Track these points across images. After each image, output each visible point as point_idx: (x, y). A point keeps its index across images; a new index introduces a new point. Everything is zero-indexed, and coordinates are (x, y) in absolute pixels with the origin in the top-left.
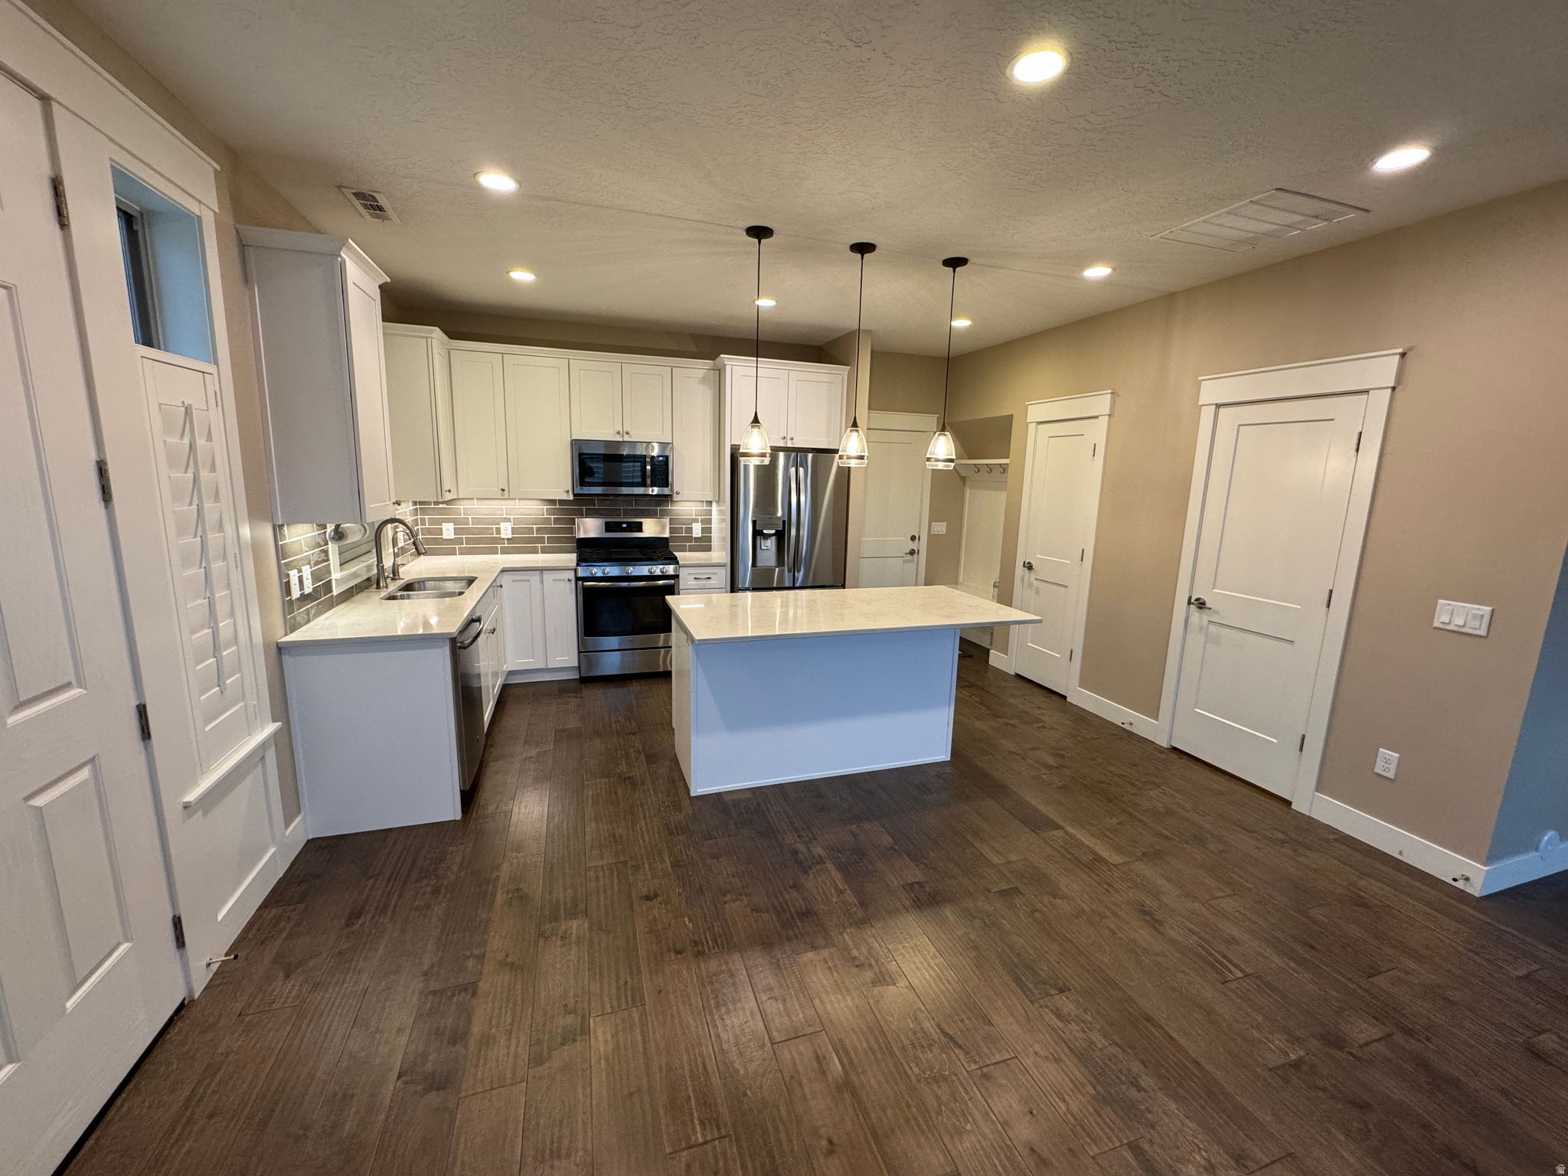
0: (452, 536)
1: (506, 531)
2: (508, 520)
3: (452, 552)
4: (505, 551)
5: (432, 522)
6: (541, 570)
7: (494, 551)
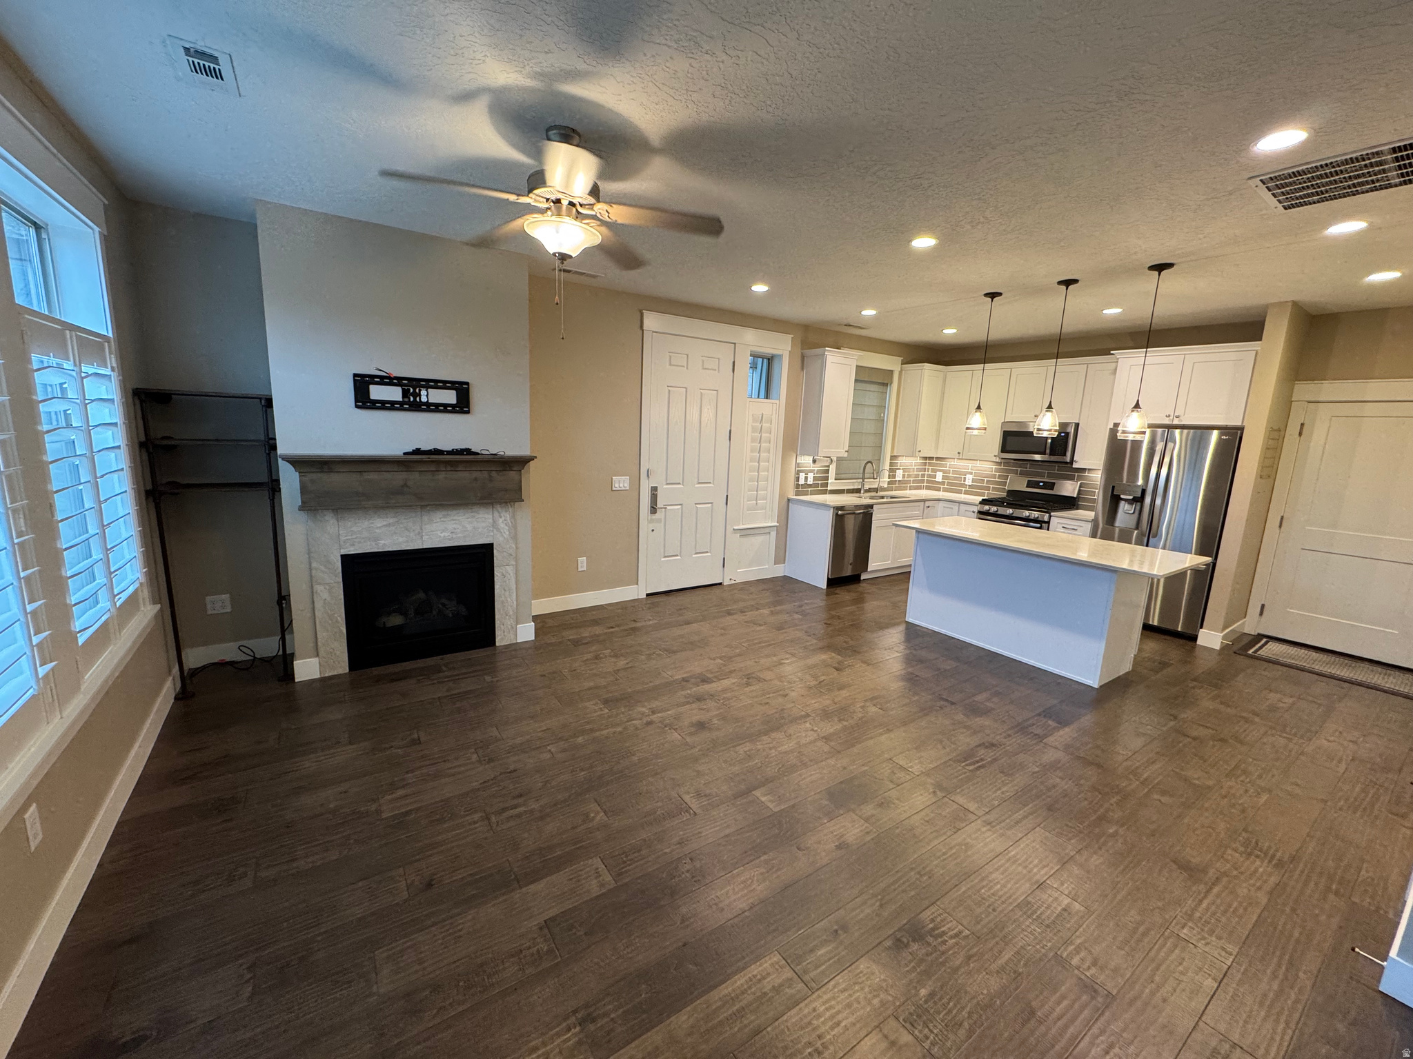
0: (940, 480)
1: (969, 481)
2: (971, 473)
3: (938, 489)
4: (966, 493)
5: (933, 471)
6: (960, 503)
7: (960, 492)
